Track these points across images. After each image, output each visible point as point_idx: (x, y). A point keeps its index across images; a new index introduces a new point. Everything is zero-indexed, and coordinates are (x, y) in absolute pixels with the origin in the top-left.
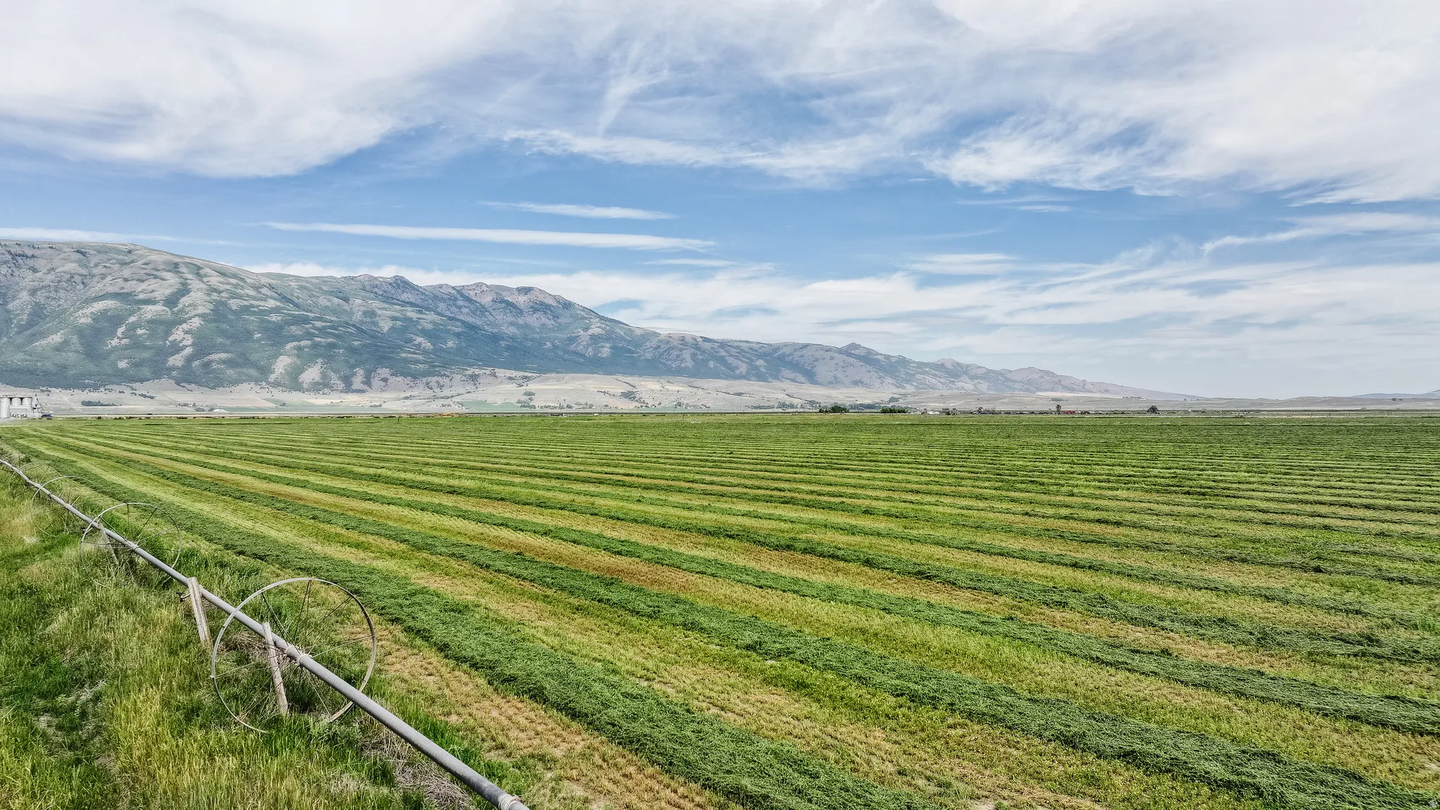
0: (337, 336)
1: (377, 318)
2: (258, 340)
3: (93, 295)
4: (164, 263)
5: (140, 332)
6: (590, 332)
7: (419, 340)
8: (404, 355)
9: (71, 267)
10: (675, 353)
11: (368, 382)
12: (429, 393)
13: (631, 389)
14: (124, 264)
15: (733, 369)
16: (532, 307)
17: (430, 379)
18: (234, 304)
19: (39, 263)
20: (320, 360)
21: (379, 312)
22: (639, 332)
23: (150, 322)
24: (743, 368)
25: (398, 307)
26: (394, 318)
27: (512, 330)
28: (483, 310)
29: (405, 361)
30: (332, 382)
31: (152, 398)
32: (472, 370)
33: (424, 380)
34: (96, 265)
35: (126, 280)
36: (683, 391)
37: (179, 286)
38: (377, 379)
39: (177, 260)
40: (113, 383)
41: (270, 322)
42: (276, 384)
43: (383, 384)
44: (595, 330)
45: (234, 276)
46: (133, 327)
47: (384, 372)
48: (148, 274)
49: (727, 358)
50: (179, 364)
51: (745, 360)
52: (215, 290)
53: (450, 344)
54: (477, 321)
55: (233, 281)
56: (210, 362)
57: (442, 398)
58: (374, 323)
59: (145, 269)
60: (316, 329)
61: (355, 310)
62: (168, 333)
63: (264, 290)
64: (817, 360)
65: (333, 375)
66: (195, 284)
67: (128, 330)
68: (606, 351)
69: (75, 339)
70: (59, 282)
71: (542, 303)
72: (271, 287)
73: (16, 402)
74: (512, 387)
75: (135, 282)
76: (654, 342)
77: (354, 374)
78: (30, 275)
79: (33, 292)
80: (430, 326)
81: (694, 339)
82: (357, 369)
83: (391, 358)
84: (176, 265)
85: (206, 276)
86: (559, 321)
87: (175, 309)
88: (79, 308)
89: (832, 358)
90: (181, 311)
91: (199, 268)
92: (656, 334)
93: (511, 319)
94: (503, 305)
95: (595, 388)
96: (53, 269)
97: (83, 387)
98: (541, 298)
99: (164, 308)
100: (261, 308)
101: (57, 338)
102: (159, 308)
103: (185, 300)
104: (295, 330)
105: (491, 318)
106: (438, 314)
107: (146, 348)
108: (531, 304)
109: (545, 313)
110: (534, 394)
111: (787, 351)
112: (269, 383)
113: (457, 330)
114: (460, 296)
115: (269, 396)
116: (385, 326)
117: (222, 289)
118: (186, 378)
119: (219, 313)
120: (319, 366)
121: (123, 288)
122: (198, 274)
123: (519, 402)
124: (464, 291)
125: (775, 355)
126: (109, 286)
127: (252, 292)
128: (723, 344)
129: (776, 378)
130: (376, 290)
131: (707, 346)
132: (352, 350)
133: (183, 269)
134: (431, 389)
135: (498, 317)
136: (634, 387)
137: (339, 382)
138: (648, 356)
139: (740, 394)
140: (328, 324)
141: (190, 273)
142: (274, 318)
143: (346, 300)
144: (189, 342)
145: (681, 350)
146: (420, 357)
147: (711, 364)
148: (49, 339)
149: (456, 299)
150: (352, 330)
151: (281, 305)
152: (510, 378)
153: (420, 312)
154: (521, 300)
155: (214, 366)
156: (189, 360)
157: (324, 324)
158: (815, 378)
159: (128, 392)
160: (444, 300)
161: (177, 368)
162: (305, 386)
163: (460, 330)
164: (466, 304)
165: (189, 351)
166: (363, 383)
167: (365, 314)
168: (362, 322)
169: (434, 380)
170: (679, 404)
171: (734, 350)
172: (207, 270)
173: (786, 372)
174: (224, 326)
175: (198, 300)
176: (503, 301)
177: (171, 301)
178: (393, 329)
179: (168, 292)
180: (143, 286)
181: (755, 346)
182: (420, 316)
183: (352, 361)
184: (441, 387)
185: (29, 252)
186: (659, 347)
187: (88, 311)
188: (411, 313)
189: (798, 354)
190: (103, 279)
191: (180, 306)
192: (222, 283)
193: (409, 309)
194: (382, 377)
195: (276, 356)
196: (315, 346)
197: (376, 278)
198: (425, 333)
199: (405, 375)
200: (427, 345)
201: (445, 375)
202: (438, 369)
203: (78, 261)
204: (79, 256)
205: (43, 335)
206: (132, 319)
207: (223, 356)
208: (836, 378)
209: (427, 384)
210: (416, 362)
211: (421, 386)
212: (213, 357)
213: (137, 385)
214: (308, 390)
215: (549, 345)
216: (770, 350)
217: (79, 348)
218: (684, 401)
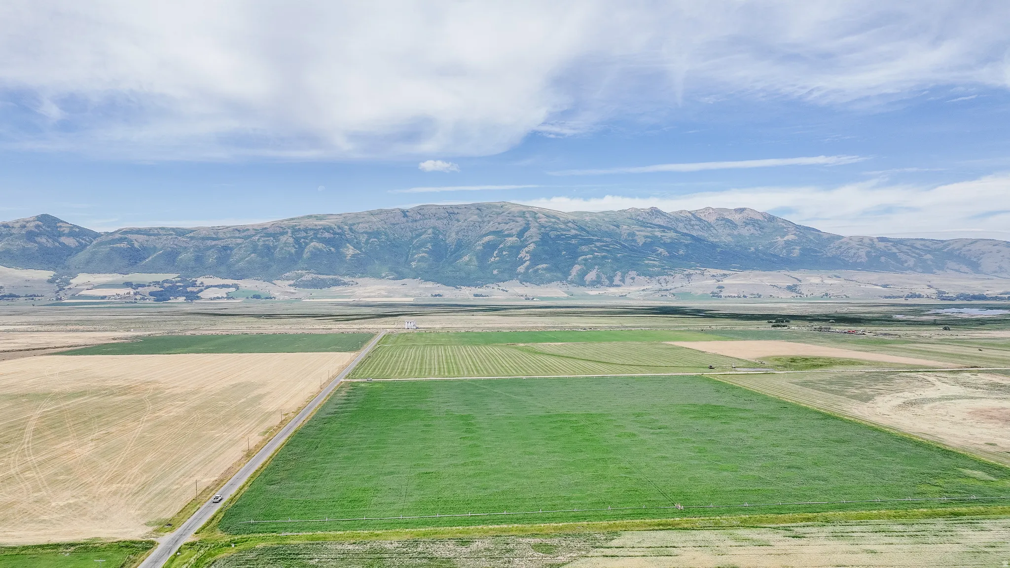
0: (608, 251)
1: (636, 237)
2: (564, 256)
3: (484, 233)
4: (519, 212)
5: (504, 253)
6: (786, 238)
7: (661, 250)
8: (646, 262)
9: (475, 217)
10: (853, 251)
11: (623, 280)
12: (658, 286)
13: (796, 282)
14: (499, 214)
15: (902, 263)
16: (744, 222)
17: (660, 277)
18: (553, 234)
19: (460, 217)
20: (597, 267)
21: (637, 233)
22: (825, 236)
23: (510, 247)
24: (911, 262)
25: (649, 229)
26: (647, 237)
27: (730, 239)
28: (709, 226)
29: (647, 265)
30: (602, 280)
31: (507, 291)
32: (689, 271)
33: (657, 278)
34: (486, 216)
35: (499, 224)
36: (835, 284)
37: (524, 225)
38: (628, 278)
39: (525, 210)
40: (489, 283)
41: (571, 244)
42: (571, 282)
43: (632, 281)
44: (790, 237)
45: (554, 217)
46: (502, 250)
47: (633, 273)
48: (510, 219)
49: (898, 254)
50: (522, 271)
51: (914, 255)
52: (543, 226)
53: (681, 252)
54: (703, 235)
55: (553, 220)
56: (536, 271)
57: (665, 290)
58: (633, 240)
59: (508, 216)
60: (596, 247)
61: (623, 233)
62: (518, 253)
63: (570, 224)
64: (984, 253)
65: (603, 276)
66: (533, 224)
67: (499, 252)
68: (796, 252)
69: (474, 258)
70: (469, 226)
71: (752, 219)
72: (574, 222)
75: (504, 224)
76: (838, 242)
77: (615, 275)
78: (456, 224)
79: (457, 233)
80: (669, 241)
81: (871, 239)
82: (617, 272)
83: (638, 264)
84: (524, 213)
85: (539, 218)
86: (764, 231)
87: (522, 239)
88: (477, 241)
89: (999, 252)
90: (525, 240)
91: (536, 214)
92: (840, 237)
93: (728, 231)
94: (723, 222)
95: (769, 282)
96: (466, 220)
97: (476, 286)
98: (752, 215)
99: (517, 239)
100: (567, 236)
101: (466, 259)
102: (514, 238)
103: (527, 234)
104: (585, 248)
105: (715, 231)
106: (676, 232)
107: (507, 262)
108: (744, 220)
109: (754, 226)
110: (724, 288)
111: (956, 246)
112: (567, 281)
113: (686, 242)
114: (694, 218)
115: (566, 289)
116: (641, 241)
117: (546, 226)
118: (525, 279)
119: (545, 239)
120: (596, 269)
121: (497, 228)
122: (535, 217)
123: (712, 293)
124: (696, 214)
125: (945, 250)
126: (491, 227)
127: (563, 226)
128: (898, 242)
129: (941, 268)
130: (638, 217)
131: (882, 245)
132: (616, 260)
133: (527, 215)
134: (661, 284)
135: (720, 231)
136: (800, 281)
137: (606, 280)
138: (830, 254)
139: (885, 286)
140: (604, 244)
141: (530, 217)
142: (574, 242)
143: (618, 226)
144: (528, 258)
145: (858, 249)
146: (658, 263)
147: (883, 259)
148: (463, 259)
149: (690, 220)
150: (618, 246)
151: (579, 233)
152: (713, 276)
153: (664, 231)
154: (736, 218)
155: (540, 272)
156: (527, 268)
157: (602, 244)
158: (980, 269)
159: (496, 287)
160: (681, 221)
161: (521, 273)
162: (587, 283)
163: (689, 242)
164: (698, 223)
165: (528, 263)
166: (620, 280)
167: (629, 234)
168: (626, 240)
169: (662, 278)
170: (827, 295)
171: (906, 247)
172: (540, 215)
173: (951, 264)
174: (547, 248)
175: (534, 233)
176: (724, 219)
177: (520, 234)
178: (645, 243)
179: (519, 229)
180: (507, 226)
181: (928, 243)
182: (663, 234)
183: (615, 267)
184: (667, 282)
185: (456, 211)
186: (840, 247)
187: (481, 243)
188: (658, 234)
189: (967, 248)
190: (489, 223)
191: (525, 237)
192: (546, 222)
193: (657, 230)
194: (631, 276)
195: (572, 265)
196: (595, 258)
197: (639, 210)
198: (665, 245)
199: (646, 275)
200: (666, 253)
201: (670, 275)
202: (666, 271)
203: (478, 214)
204: (478, 211)
205: (460, 257)
206: (501, 246)
207: (544, 266)
208: (1000, 267)
209: (659, 280)
210: (654, 266)
211: (654, 282)
212: (540, 266)
213: (501, 284)
214: (588, 285)
215: (752, 249)
216: (941, 245)
217: (476, 263)
218: (831, 292)
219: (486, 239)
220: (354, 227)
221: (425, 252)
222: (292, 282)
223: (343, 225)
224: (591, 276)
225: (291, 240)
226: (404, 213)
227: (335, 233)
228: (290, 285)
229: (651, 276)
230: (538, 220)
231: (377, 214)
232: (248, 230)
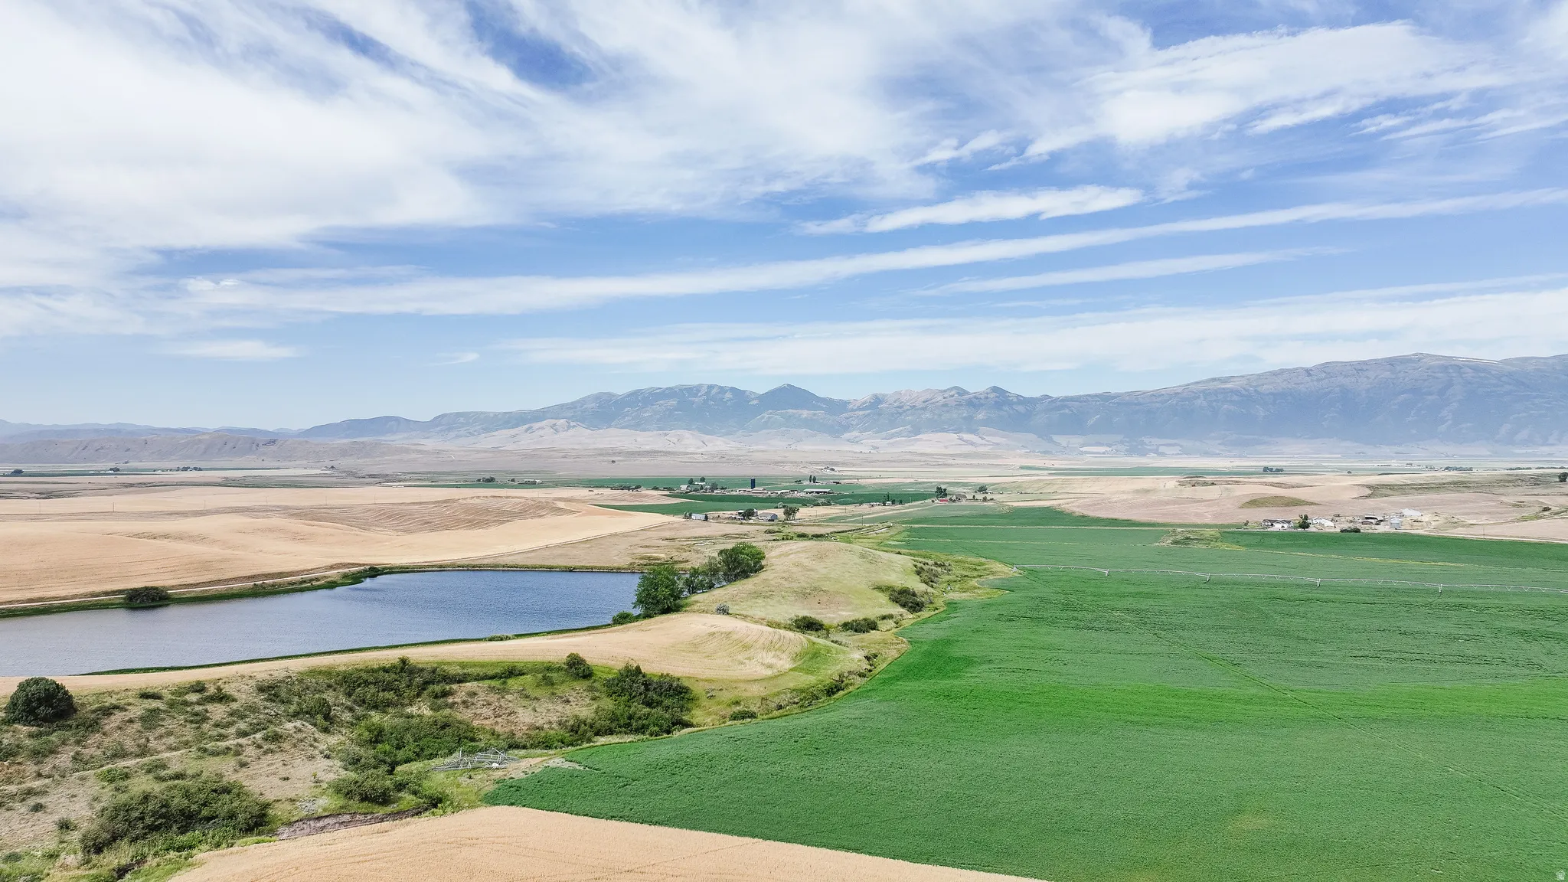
219: (1402, 397)
220: (1259, 389)
222: (1220, 442)
223: (1247, 387)
224: (1524, 434)
225: (1205, 404)
227: (1242, 396)
228: (1220, 444)
230: (1464, 376)
231: (1279, 374)
232: (1163, 395)
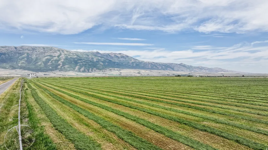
2: (73, 63)
3: (46, 56)
4: (58, 50)
5: (53, 62)
6: (132, 61)
7: (101, 63)
8: (98, 66)
9: (42, 51)
10: (147, 65)
11: (92, 71)
12: (103, 73)
13: (139, 72)
14: (51, 50)
15: (158, 68)
19: (37, 50)
20: (84, 67)
21: (94, 58)
22: (141, 61)
23: (55, 60)
24: (160, 68)
25: (97, 57)
26: (97, 59)
27: (118, 61)
28: (112, 57)
31: (55, 73)
32: (110, 68)
34: (46, 50)
35: (51, 53)
36: (149, 72)
37: (60, 54)
40: (49, 71)
42: (76, 71)
43: (95, 71)
44: (133, 61)
45: (69, 52)
46: (53, 61)
47: (95, 69)
49: (157, 66)
51: (161, 66)
52: (66, 54)
53: (106, 64)
54: (111, 60)
56: (65, 68)
57: (105, 73)
58: (93, 60)
59: (54, 51)
61: (90, 58)
62: (58, 62)
64: (174, 66)
65: (86, 70)
66: (62, 53)
67: (51, 62)
68: (135, 65)
69: (43, 63)
70: (40, 53)
71: (123, 56)
72: (75, 54)
73: (32, 74)
74: (118, 71)
76: (144, 63)
78: (36, 52)
79: (36, 55)
80: (103, 61)
81: (151, 62)
82: (90, 68)
83: (96, 66)
84: (59, 50)
86: (126, 59)
88: (43, 58)
89: (177, 66)
90: (60, 58)
92: (144, 62)
93: (117, 59)
95: (133, 72)
96: (39, 51)
97: (44, 72)
100: (74, 57)
101: (40, 63)
102: (56, 58)
103: (61, 56)
104: (79, 61)
105: (114, 59)
106: (104, 58)
107: (54, 65)
108: (121, 56)
109: (124, 58)
110: (121, 73)
111: (168, 64)
113: (108, 61)
114: (108, 55)
115: (75, 73)
116: (95, 60)
118: (61, 70)
119: (66, 59)
123: (119, 74)
126: (48, 54)
127: (72, 55)
128: (156, 63)
130: (93, 54)
131: (153, 64)
132: (89, 65)
133: (60, 51)
138: (142, 66)
139: (159, 73)
141: (62, 51)
142: (76, 59)
143: (88, 56)
145: (149, 64)
146: (101, 66)
147: (154, 67)
150: (89, 61)
151: (77, 57)
154: (119, 55)
156: (61, 67)
157: (84, 60)
158: (174, 70)
159: (51, 72)
160: (105, 56)
161: (59, 68)
165: (61, 65)
167: (92, 58)
168: (91, 60)
169: (103, 70)
170: (148, 75)
171: (159, 64)
172: (64, 51)
173: (168, 69)
174: (67, 61)
175: (63, 56)
176: (116, 56)
177: (58, 56)
178: (96, 61)
179: (58, 55)
180: (53, 54)
181: (163, 64)
184: (105, 71)
185: (35, 48)
187: (45, 58)
188: (100, 58)
189: (171, 65)
195: (76, 66)
196: (83, 64)
197: (93, 52)
198: (102, 62)
199: (99, 69)
200: (102, 64)
201: (105, 69)
203: (43, 50)
205: (37, 63)
206: (52, 60)
207: (67, 66)
208: (178, 70)
210: (101, 67)
211: (101, 71)
212: (66, 66)
213: (52, 71)
214: (82, 72)
215: (124, 64)
216: (165, 64)
217: (43, 65)
218: (149, 74)
221: (24, 61)
226: (16, 48)
229: (100, 70)
